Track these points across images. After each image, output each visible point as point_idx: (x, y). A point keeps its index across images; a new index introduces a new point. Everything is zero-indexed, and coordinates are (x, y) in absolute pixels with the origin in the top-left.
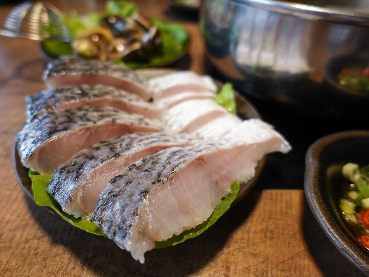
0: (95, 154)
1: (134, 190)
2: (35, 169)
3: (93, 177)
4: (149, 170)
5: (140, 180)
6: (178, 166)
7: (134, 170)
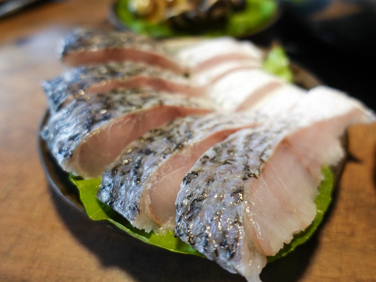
0: (151, 146)
1: (223, 190)
2: (77, 172)
3: (158, 176)
4: (229, 161)
5: (223, 176)
6: (264, 154)
7: (209, 163)
